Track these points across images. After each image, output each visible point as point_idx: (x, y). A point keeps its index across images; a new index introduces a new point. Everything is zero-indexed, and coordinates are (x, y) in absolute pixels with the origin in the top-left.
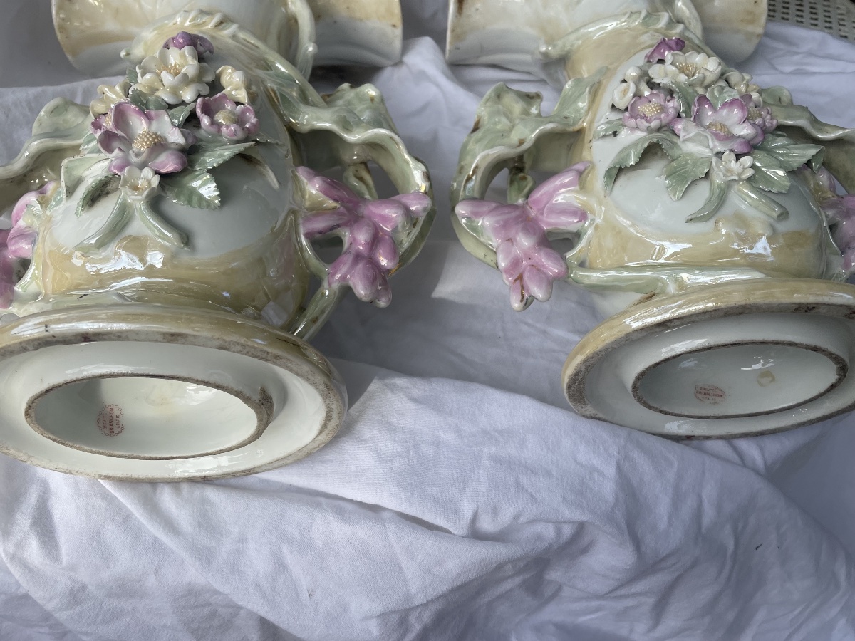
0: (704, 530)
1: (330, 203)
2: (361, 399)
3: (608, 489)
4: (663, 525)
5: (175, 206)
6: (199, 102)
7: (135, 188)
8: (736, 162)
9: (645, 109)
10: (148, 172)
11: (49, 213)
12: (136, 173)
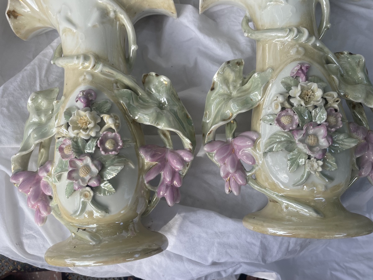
0: (289, 250)
1: (154, 163)
2: (173, 219)
3: (257, 250)
4: (274, 255)
5: (101, 197)
6: (98, 142)
7: (86, 196)
8: (316, 162)
9: (284, 120)
10: (88, 189)
11: (54, 183)
12: (84, 189)
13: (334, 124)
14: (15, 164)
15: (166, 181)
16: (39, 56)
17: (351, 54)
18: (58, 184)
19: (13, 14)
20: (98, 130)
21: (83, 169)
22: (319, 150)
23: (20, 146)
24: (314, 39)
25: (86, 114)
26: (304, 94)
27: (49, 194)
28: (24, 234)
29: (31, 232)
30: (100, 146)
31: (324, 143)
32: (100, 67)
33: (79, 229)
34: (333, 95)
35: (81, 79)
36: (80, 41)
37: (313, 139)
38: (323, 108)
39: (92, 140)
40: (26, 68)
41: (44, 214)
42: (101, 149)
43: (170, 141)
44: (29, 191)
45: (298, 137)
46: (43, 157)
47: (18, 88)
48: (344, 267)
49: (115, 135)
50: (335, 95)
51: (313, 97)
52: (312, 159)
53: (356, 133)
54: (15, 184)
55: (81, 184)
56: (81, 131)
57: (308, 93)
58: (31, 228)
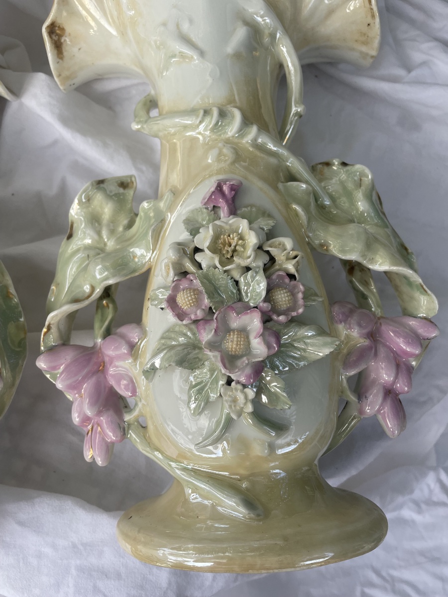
8: (242, 392)
9: (183, 300)
13: (285, 306)
17: (344, 164)
22: (247, 364)
24: (254, 130)
26: (222, 243)
31: (259, 348)
34: (284, 245)
37: (235, 339)
38: (262, 272)
45: (206, 335)
48: (388, 578)
50: (288, 243)
51: (242, 249)
52: (233, 384)
53: (345, 323)
57: (231, 241)
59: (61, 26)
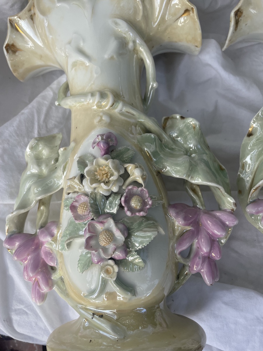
1: (189, 228)
6: (123, 199)
7: (107, 272)
10: (111, 262)
11: (60, 251)
12: (106, 263)
14: (10, 225)
15: (202, 251)
16: (38, 99)
18: (66, 253)
19: (12, 48)
20: (121, 184)
21: (105, 236)
23: (15, 203)
25: (108, 163)
27: (52, 264)
28: (13, 308)
29: (22, 307)
30: (125, 205)
32: (120, 106)
33: (94, 314)
35: (96, 121)
36: (95, 76)
39: (114, 197)
40: (23, 111)
41: (45, 289)
42: (126, 209)
43: (202, 199)
44: (26, 260)
46: (44, 216)
47: (14, 134)
49: (142, 190)
54: (9, 249)
55: (103, 255)
56: (102, 184)
58: (21, 302)
59: (242, 11)
